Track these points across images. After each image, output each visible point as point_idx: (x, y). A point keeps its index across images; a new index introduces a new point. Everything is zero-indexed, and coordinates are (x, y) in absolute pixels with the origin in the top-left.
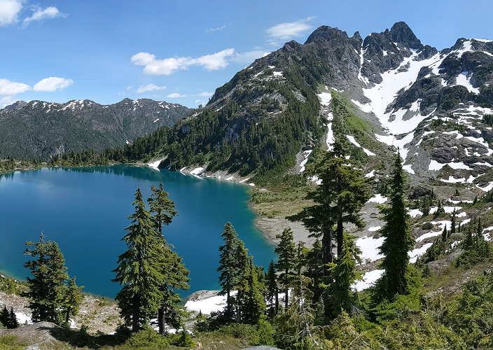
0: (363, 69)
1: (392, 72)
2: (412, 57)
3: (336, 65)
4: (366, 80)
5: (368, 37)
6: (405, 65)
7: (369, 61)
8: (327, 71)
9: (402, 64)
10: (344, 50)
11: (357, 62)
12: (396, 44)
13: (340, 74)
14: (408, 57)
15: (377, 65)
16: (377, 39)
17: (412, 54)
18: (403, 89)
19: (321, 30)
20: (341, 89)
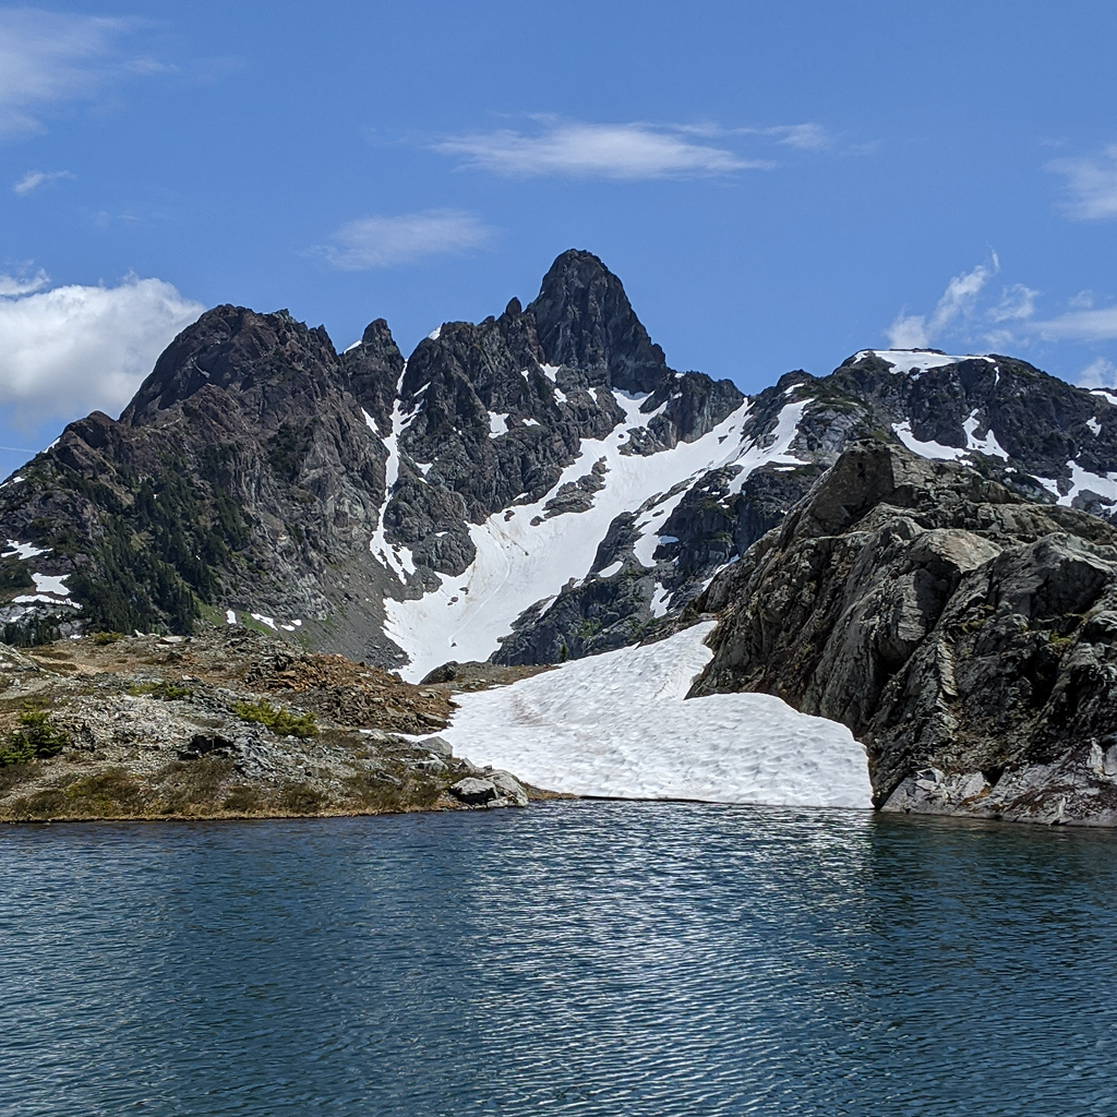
0: (393, 508)
1: (523, 513)
2: (620, 434)
3: (273, 511)
4: (404, 562)
5: (425, 347)
6: (584, 480)
7: (425, 468)
8: (238, 540)
9: (570, 475)
10: (309, 432)
11: (368, 477)
12: (550, 372)
13: (287, 552)
14: (600, 434)
15: (459, 485)
16: (465, 352)
17: (620, 416)
18: (534, 609)
19: (216, 328)
20: (289, 618)
